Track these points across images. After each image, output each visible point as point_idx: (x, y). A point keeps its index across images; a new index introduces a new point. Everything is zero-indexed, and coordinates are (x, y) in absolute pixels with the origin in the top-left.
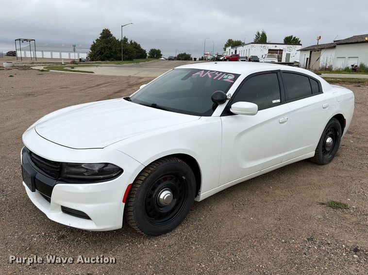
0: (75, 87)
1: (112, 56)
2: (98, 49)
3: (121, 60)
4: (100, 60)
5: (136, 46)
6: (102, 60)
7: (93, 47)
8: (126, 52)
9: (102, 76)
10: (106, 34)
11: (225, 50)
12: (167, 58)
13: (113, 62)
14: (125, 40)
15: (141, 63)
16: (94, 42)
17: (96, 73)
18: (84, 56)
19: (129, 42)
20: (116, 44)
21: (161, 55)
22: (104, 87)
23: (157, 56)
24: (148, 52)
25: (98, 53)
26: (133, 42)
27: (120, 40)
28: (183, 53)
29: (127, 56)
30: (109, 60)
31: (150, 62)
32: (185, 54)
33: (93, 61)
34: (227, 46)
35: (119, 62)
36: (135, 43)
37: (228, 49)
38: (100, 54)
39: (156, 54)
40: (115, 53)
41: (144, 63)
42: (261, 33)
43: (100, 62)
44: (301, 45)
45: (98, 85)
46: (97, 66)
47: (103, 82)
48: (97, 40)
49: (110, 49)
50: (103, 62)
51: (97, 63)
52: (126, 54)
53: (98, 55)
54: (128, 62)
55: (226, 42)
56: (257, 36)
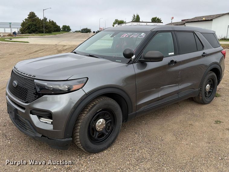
0: (20, 53)
1: (36, 30)
2: (27, 25)
3: (43, 33)
4: (28, 33)
5: (53, 23)
6: (30, 33)
7: (23, 24)
8: (46, 27)
9: (36, 45)
10: (32, 16)
11: (113, 26)
12: (74, 31)
13: (37, 34)
14: (45, 19)
15: (57, 35)
16: (23, 21)
17: (31, 43)
18: (16, 30)
19: (48, 20)
20: (40, 22)
21: (71, 30)
22: (40, 52)
23: (67, 30)
24: (61, 27)
25: (26, 29)
26: (51, 20)
27: (42, 19)
28: (85, 28)
29: (47, 30)
30: (34, 33)
31: (64, 34)
32: (86, 29)
33: (23, 34)
34: (114, 23)
35: (42, 34)
36: (52, 21)
37: (115, 25)
38: (28, 29)
39: (67, 29)
40: (39, 28)
41: (59, 35)
42: (136, 15)
43: (28, 34)
44: (162, 23)
45: (36, 51)
46: (27, 37)
47: (39, 49)
48: (26, 19)
49: (35, 25)
50: (30, 34)
51: (26, 35)
52: (47, 29)
53: (27, 30)
54: (48, 34)
55: (114, 21)
56: (133, 17)
